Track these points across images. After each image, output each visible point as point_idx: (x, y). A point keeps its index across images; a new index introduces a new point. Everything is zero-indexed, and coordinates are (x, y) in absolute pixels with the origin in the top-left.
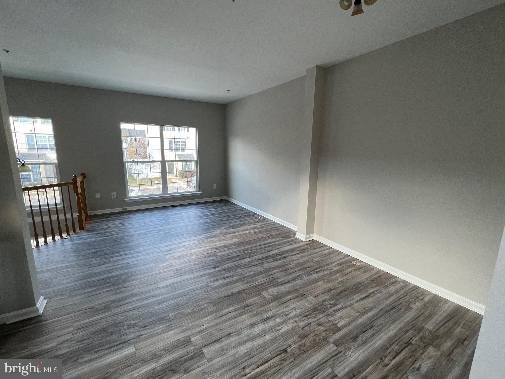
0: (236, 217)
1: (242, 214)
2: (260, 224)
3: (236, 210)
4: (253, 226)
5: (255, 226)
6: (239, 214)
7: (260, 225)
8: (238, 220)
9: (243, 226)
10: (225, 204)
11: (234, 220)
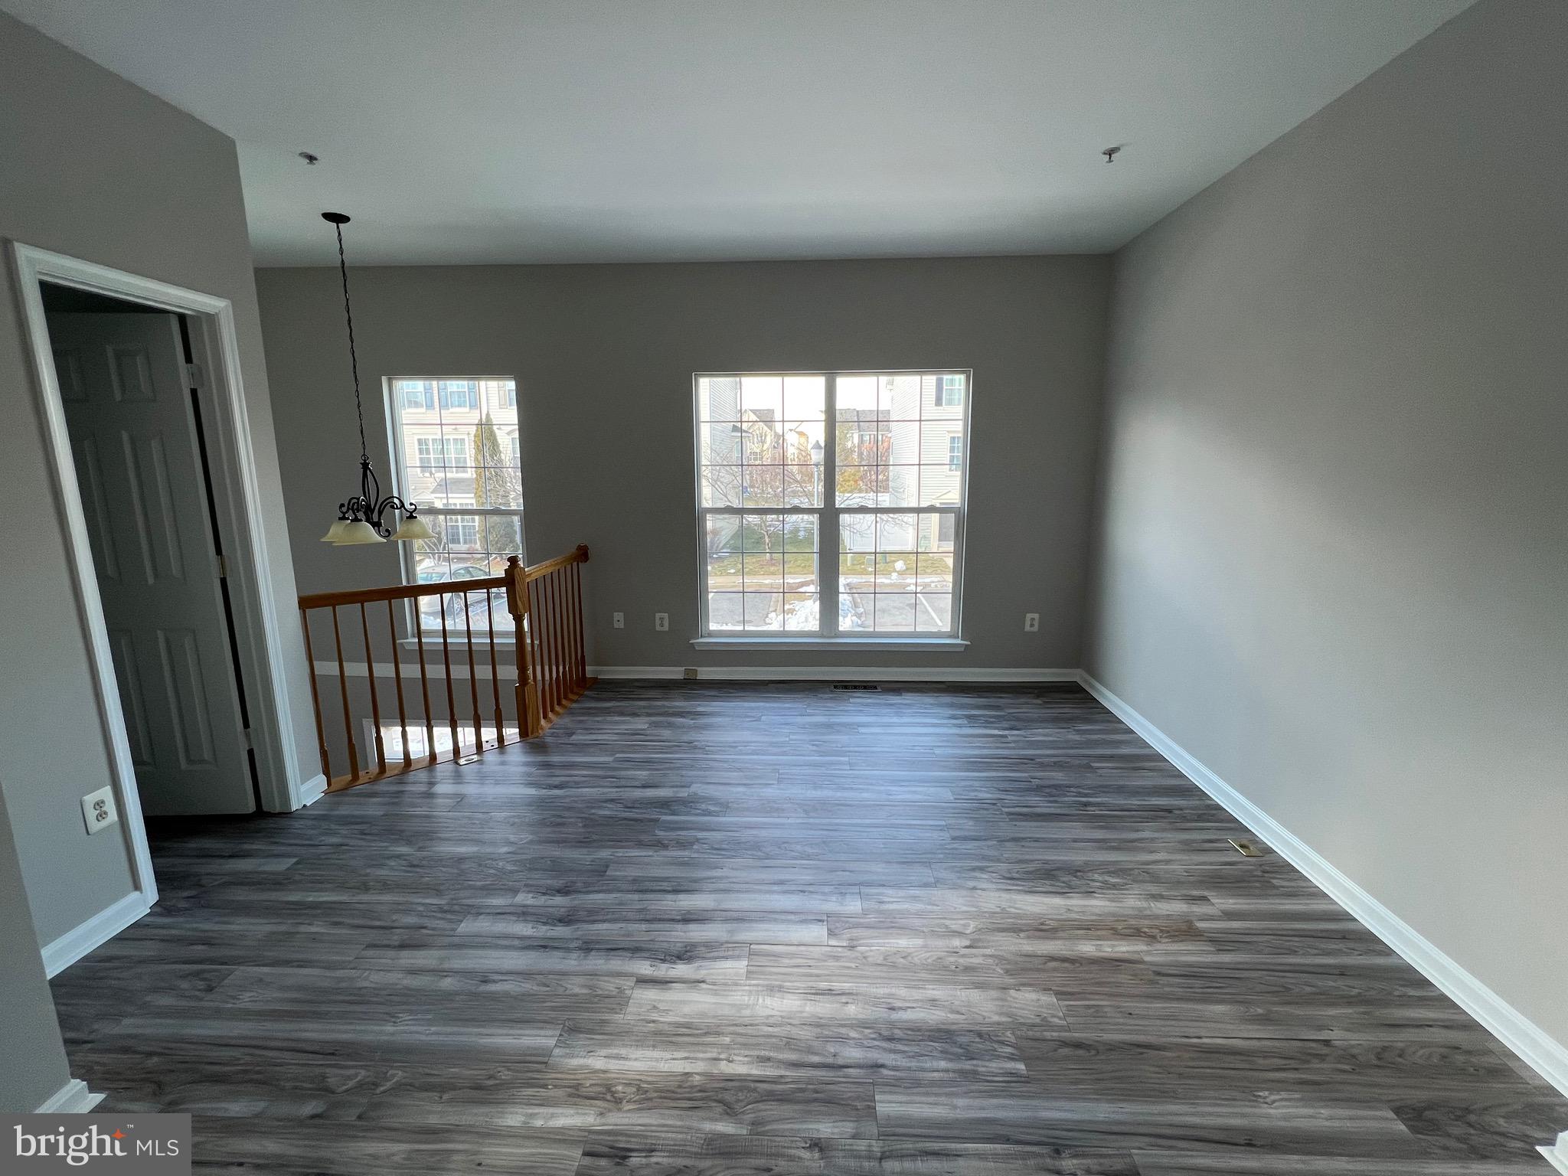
0: (1092, 810)
1: (1136, 792)
2: (1231, 903)
3: (1111, 758)
4: (1178, 907)
5: (1199, 909)
6: (1120, 790)
7: (1229, 915)
8: (1099, 834)
9: (1114, 886)
10: (1067, 710)
11: (1078, 830)
